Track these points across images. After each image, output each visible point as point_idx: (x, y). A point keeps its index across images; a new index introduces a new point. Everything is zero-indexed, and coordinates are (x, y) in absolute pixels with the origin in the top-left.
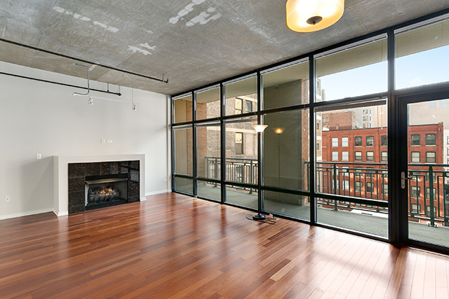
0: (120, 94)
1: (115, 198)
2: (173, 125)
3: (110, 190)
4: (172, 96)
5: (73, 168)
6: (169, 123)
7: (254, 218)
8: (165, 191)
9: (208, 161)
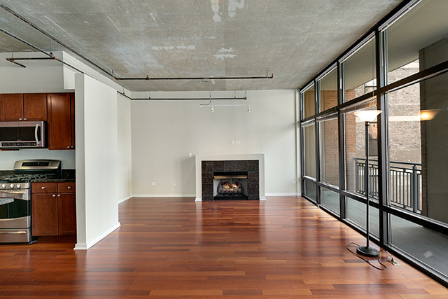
0: (245, 99)
1: (238, 193)
2: (301, 121)
3: (235, 186)
4: (301, 89)
5: (205, 164)
6: (298, 120)
7: (358, 251)
8: (293, 194)
9: (357, 163)
